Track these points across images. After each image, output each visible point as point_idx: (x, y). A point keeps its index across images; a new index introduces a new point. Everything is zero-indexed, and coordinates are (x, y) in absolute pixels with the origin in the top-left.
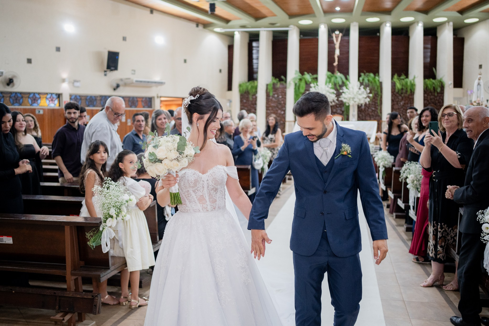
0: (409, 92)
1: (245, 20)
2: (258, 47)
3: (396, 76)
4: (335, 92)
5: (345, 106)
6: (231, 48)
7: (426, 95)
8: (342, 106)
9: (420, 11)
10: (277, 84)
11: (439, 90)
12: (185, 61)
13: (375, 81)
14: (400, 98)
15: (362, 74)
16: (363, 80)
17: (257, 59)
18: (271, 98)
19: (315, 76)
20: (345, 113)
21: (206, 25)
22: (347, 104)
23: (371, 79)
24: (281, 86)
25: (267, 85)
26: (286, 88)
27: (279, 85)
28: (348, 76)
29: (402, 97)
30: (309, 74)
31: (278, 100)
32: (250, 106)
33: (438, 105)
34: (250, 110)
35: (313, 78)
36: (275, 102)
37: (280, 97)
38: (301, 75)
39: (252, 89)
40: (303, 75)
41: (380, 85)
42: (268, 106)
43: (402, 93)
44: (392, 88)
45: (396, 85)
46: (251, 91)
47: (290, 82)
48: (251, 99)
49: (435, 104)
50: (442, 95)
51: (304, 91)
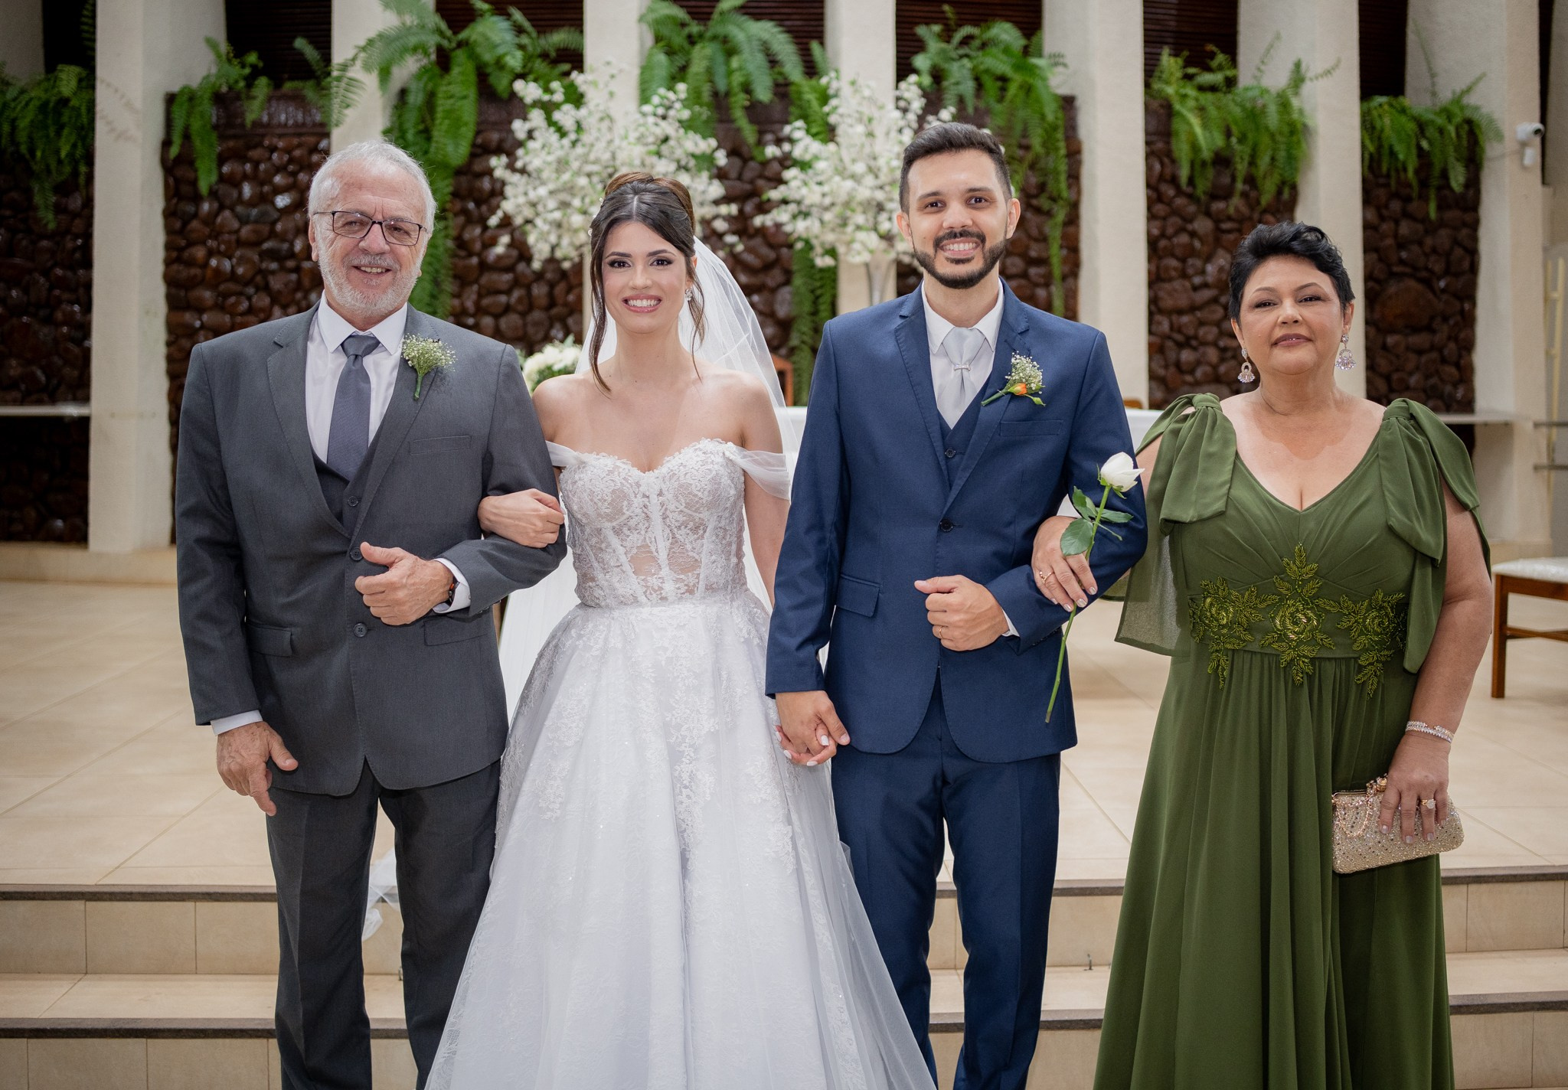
3: (1169, 61)
4: (721, 159)
5: (798, 281)
8: (774, 277)
11: (1456, 178)
13: (1028, 89)
15: (928, 34)
16: (938, 75)
18: (206, 207)
19: (559, 38)
20: (803, 327)
22: (823, 261)
24: (286, 115)
25: (171, 99)
28: (815, 46)
29: (1217, 221)
30: (508, 16)
31: (266, 229)
32: (42, 280)
33: (1443, 291)
34: (42, 313)
35: (544, 56)
36: (240, 243)
37: (282, 201)
38: (443, 26)
39: (52, 134)
40: (455, 33)
41: (1060, 123)
42: (184, 272)
43: (1214, 196)
44: (1148, 143)
45: (1177, 125)
46: (43, 152)
47: (344, 67)
48: (50, 216)
49: (1427, 283)
50: (1468, 217)
51: (465, 146)
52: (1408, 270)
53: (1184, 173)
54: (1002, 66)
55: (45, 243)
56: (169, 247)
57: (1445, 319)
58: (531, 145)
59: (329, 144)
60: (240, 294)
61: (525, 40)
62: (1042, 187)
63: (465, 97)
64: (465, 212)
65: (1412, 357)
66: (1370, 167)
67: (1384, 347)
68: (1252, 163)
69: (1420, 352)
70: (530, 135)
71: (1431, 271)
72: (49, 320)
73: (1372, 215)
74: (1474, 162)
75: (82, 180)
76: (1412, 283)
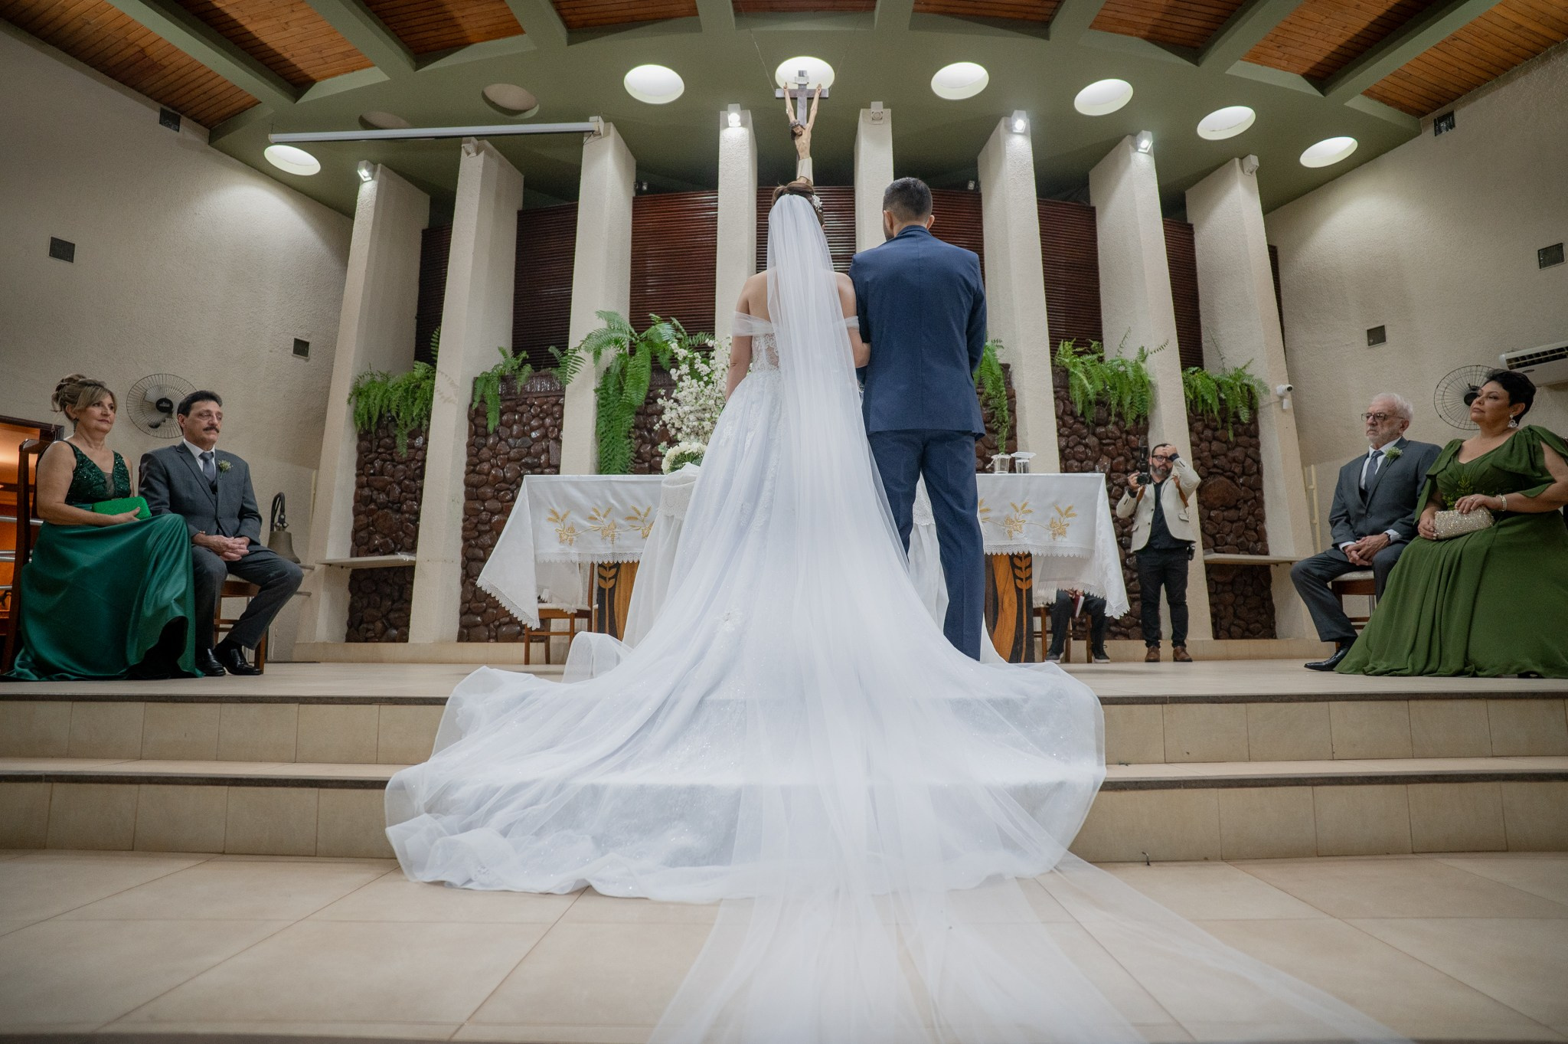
0: (1129, 415)
3: (1064, 347)
10: (522, 377)
18: (491, 440)
19: (701, 338)
21: (221, 126)
25: (476, 379)
26: (563, 393)
27: (528, 380)
29: (1100, 439)
30: (670, 322)
31: (524, 451)
32: (397, 487)
33: (1242, 485)
34: (395, 506)
35: (691, 345)
36: (509, 460)
37: (535, 434)
38: (633, 331)
39: (410, 403)
40: (639, 332)
41: (1001, 377)
42: (475, 478)
43: (1099, 423)
44: (1055, 392)
45: (1073, 381)
46: (404, 413)
47: (574, 351)
48: (405, 450)
49: (1232, 479)
50: (1253, 441)
51: (642, 395)
52: (1219, 471)
53: (1079, 409)
55: (401, 467)
56: (468, 464)
57: (1246, 502)
58: (681, 384)
59: (564, 401)
60: (508, 489)
61: (680, 336)
62: (993, 415)
63: (644, 366)
64: (641, 436)
65: (1227, 523)
66: (1191, 409)
67: (1209, 518)
68: (1120, 404)
69: (1232, 522)
70: (680, 378)
71: (1233, 472)
72: (399, 511)
73: (1195, 438)
74: (1253, 408)
75: (424, 428)
76: (1222, 478)
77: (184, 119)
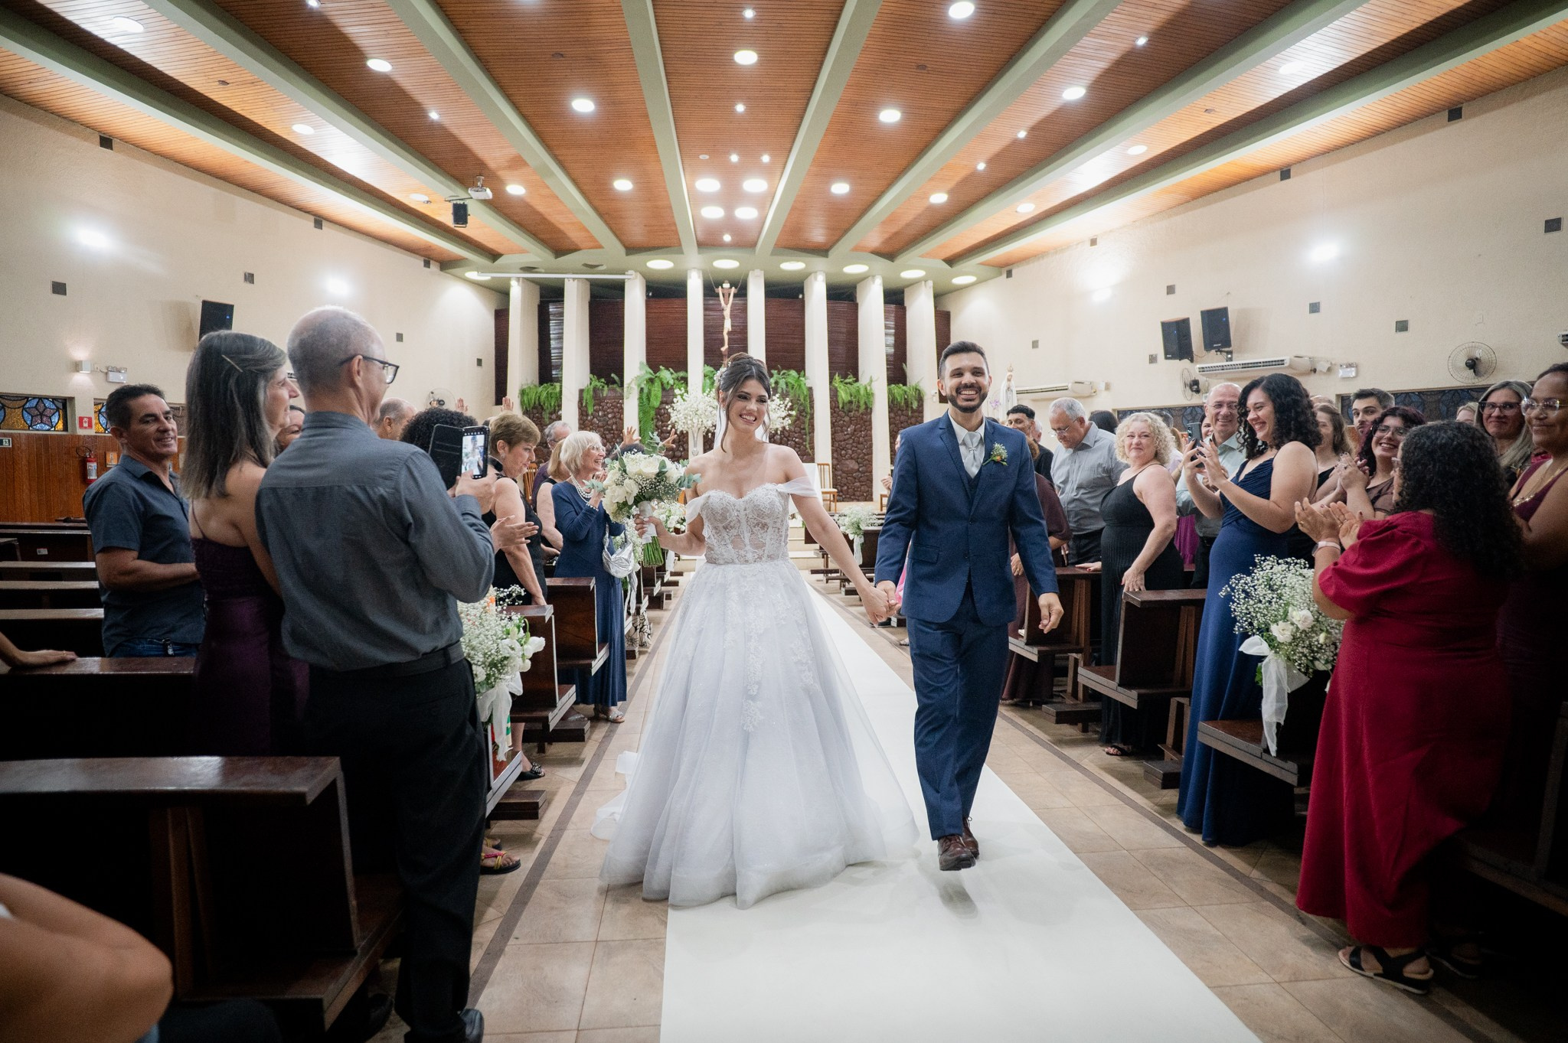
0: (863, 407)
1: (535, 254)
2: (561, 314)
3: (837, 377)
6: (501, 317)
7: (892, 415)
9: (878, 253)
10: (602, 390)
11: (915, 405)
12: (400, 337)
13: (800, 386)
14: (847, 419)
15: (774, 372)
16: (777, 383)
17: (560, 338)
18: (590, 418)
19: (681, 374)
21: (447, 264)
23: (790, 380)
24: (612, 395)
25: (581, 391)
26: (622, 398)
27: (606, 392)
29: (850, 418)
30: (668, 369)
31: (605, 423)
35: (677, 379)
37: (610, 416)
38: (650, 372)
39: (550, 399)
40: (655, 373)
43: (848, 412)
44: (831, 399)
45: (838, 394)
46: (547, 404)
47: (629, 384)
50: (920, 415)
51: (658, 403)
53: (841, 406)
54: (793, 382)
59: (623, 402)
61: (674, 376)
66: (890, 405)
68: (859, 403)
74: (921, 401)
77: (431, 262)
